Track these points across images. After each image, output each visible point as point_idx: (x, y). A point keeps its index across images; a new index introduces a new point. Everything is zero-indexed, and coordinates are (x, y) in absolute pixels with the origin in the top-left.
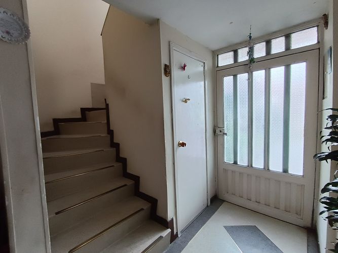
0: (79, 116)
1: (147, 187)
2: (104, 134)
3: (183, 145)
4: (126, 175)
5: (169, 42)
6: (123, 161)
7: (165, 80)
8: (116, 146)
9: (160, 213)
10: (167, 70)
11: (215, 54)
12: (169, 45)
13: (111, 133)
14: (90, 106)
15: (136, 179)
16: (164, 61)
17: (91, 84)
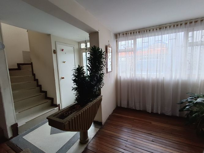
0: (17, 67)
1: (50, 95)
2: (31, 75)
3: (63, 78)
4: (41, 91)
5: (55, 42)
6: (40, 86)
7: (54, 55)
8: (37, 80)
9: (54, 103)
10: (55, 52)
11: (79, 43)
12: (56, 43)
13: (34, 75)
14: (23, 62)
15: (45, 92)
16: (53, 48)
17: (23, 51)
